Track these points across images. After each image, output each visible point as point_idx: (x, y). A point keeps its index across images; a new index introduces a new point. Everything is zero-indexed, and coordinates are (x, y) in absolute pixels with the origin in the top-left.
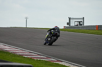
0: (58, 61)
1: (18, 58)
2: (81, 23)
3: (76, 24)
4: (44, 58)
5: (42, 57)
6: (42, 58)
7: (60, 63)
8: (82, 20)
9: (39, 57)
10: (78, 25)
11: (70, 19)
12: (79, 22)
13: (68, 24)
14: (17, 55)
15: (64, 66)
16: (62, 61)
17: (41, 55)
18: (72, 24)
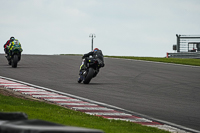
1: (76, 117)
4: (127, 117)
5: (123, 114)
6: (122, 117)
7: (160, 127)
9: (117, 114)
11: (179, 38)
12: (198, 44)
13: (175, 48)
14: (73, 111)
16: (163, 124)
17: (122, 111)
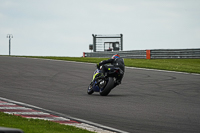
0: (73, 121)
2: (117, 46)
3: (107, 47)
4: (45, 116)
5: (41, 113)
6: (40, 116)
7: (78, 125)
8: (119, 40)
9: (36, 113)
10: (110, 50)
11: (95, 37)
12: (114, 44)
13: (91, 47)
15: (85, 130)
17: (40, 110)
18: (100, 48)
